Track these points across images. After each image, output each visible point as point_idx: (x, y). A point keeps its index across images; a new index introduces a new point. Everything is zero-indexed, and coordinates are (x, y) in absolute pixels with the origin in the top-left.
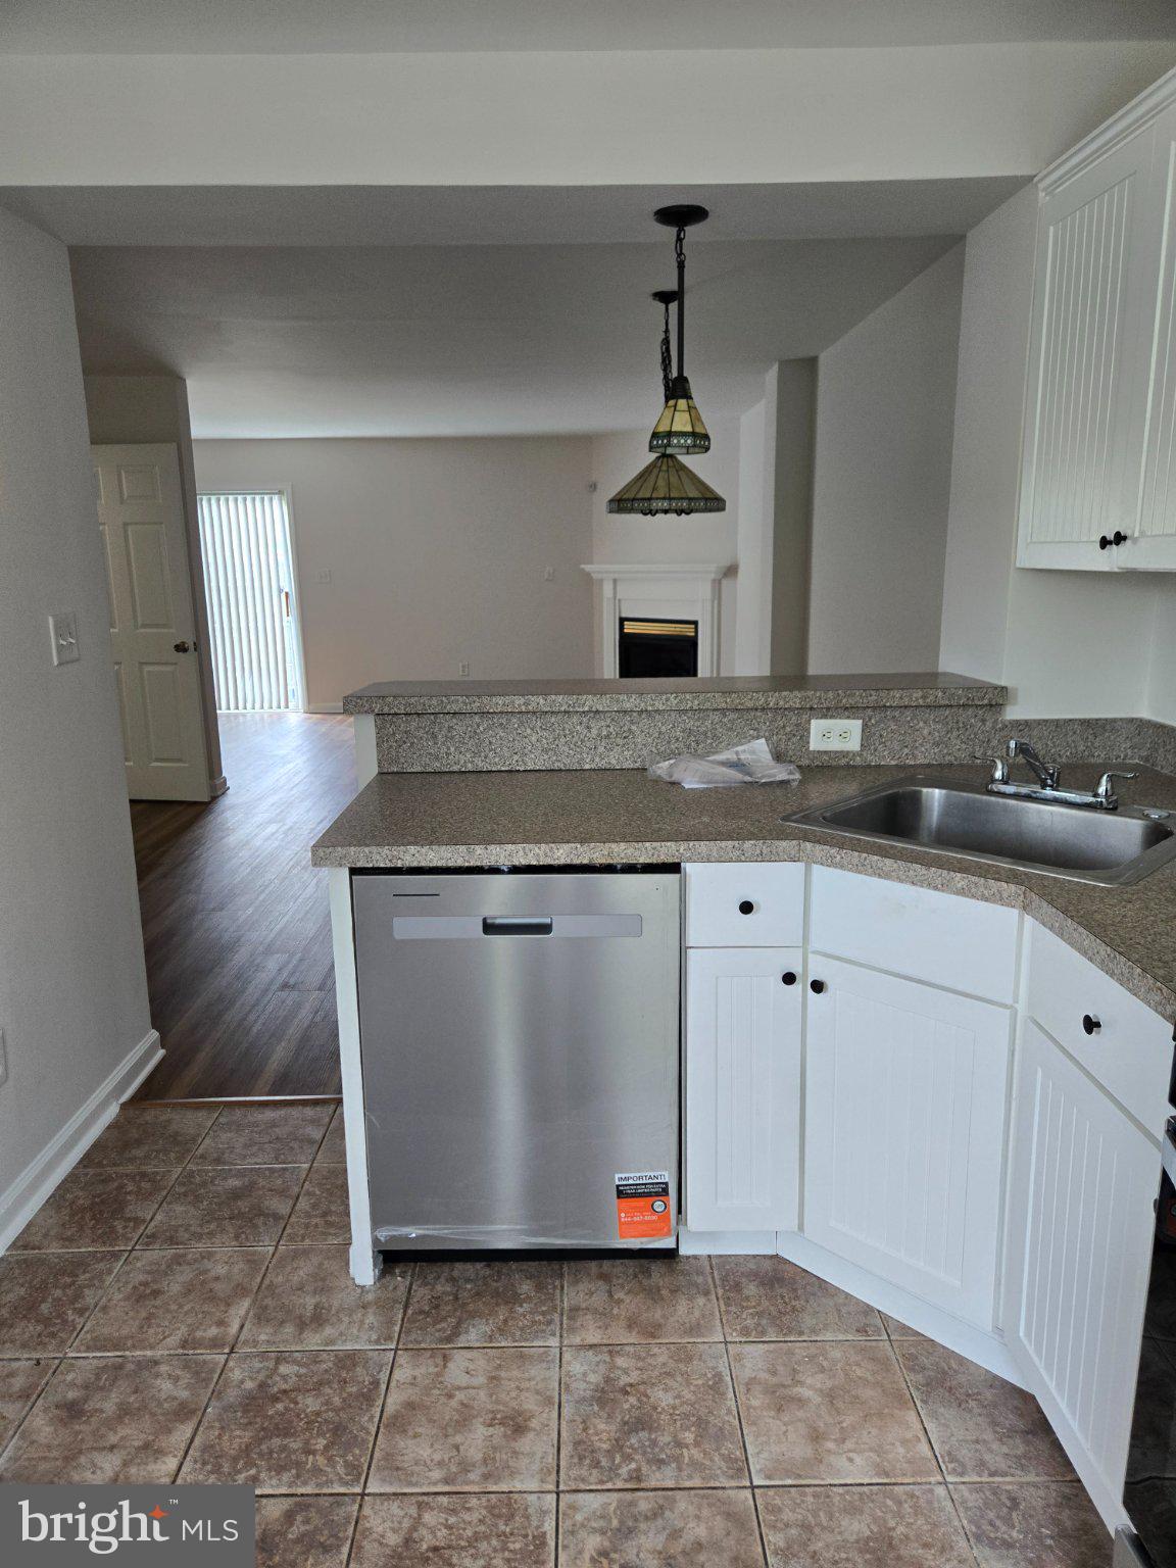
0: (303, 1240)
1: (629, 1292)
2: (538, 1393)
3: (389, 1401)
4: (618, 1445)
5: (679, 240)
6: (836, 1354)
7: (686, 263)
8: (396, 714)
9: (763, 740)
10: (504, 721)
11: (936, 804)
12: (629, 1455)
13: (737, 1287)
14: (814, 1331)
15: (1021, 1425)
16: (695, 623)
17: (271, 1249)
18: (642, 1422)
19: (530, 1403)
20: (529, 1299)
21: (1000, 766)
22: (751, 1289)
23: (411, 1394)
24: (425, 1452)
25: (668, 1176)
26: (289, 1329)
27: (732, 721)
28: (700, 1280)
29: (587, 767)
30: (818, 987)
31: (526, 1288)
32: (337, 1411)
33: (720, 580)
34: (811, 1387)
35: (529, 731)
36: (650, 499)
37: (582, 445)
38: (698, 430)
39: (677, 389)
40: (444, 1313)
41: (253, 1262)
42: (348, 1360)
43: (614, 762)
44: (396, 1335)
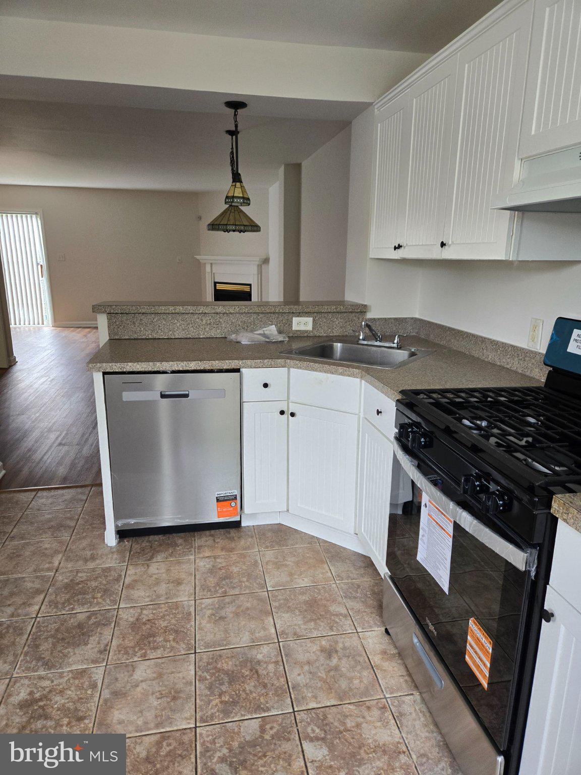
0: (83, 533)
1: (222, 539)
2: (186, 572)
3: (126, 580)
4: (218, 584)
5: (235, 115)
6: (300, 551)
7: (239, 125)
8: (117, 313)
9: (274, 326)
10: (165, 317)
11: (339, 349)
12: (222, 587)
13: (264, 534)
14: (292, 545)
15: (363, 565)
16: (250, 285)
17: (69, 538)
18: (228, 577)
19: (183, 576)
20: (181, 545)
21: (362, 334)
22: (269, 534)
23: (134, 577)
24: (142, 594)
25: (236, 492)
26: (81, 562)
27: (261, 318)
28: (250, 533)
29: (202, 337)
30: (293, 415)
31: (180, 541)
32: (105, 585)
33: (261, 265)
34: (290, 561)
35: (176, 321)
36: (226, 225)
37: (193, 197)
38: (245, 196)
39: (236, 178)
40: (147, 552)
41: (61, 542)
42: (109, 569)
43: (213, 334)
44: (127, 561)
